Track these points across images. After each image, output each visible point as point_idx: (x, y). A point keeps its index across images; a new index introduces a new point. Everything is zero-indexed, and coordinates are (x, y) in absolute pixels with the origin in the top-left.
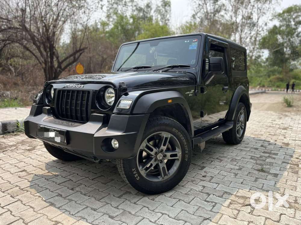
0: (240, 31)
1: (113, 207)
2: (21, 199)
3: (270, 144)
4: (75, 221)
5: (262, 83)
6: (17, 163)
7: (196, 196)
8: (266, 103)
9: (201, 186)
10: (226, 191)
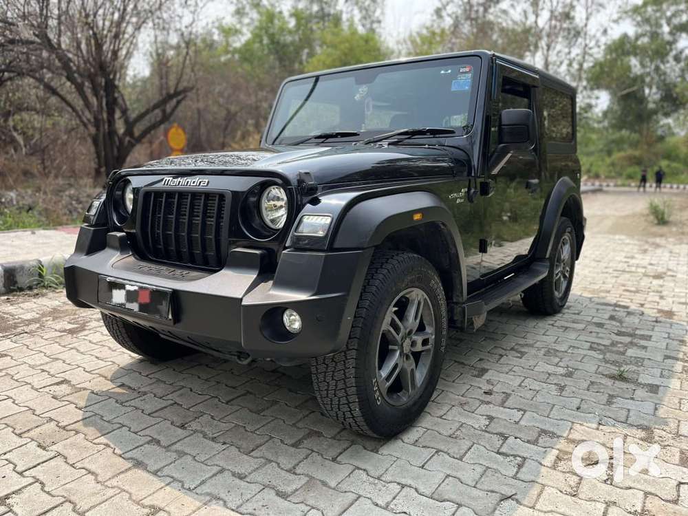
0: (545, 47)
1: (282, 469)
2: (64, 452)
3: (629, 313)
4: (198, 504)
5: (594, 169)
6: (47, 363)
7: (475, 442)
8: (606, 217)
9: (485, 417)
10: (543, 428)
